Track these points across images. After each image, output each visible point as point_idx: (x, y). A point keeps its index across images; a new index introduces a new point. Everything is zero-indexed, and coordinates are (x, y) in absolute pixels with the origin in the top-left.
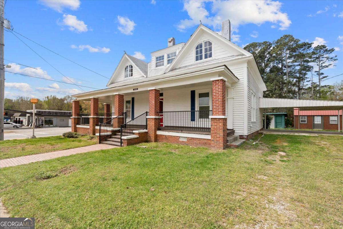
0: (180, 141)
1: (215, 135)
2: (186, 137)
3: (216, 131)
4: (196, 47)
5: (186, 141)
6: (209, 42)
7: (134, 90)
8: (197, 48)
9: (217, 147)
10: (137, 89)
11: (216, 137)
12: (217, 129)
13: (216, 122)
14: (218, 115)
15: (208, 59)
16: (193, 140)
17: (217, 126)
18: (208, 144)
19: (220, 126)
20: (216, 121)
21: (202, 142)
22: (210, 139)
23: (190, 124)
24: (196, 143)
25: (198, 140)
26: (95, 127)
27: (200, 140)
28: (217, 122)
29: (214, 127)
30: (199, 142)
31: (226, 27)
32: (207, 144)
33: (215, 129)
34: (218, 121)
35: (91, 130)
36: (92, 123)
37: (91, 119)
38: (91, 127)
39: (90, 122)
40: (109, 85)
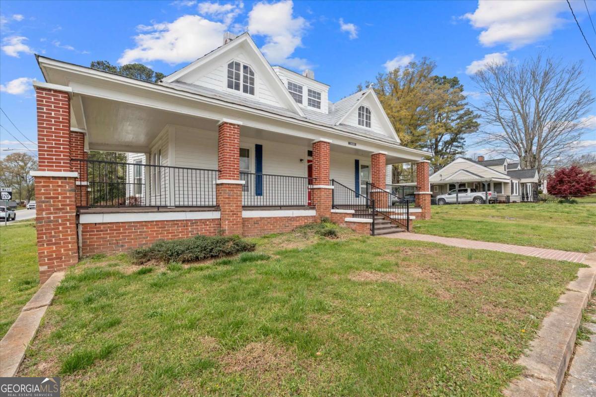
7: (349, 143)
23: (355, 201)
35: (232, 225)
36: (236, 201)
37: (235, 188)
38: (233, 214)
39: (229, 198)
40: (172, 82)
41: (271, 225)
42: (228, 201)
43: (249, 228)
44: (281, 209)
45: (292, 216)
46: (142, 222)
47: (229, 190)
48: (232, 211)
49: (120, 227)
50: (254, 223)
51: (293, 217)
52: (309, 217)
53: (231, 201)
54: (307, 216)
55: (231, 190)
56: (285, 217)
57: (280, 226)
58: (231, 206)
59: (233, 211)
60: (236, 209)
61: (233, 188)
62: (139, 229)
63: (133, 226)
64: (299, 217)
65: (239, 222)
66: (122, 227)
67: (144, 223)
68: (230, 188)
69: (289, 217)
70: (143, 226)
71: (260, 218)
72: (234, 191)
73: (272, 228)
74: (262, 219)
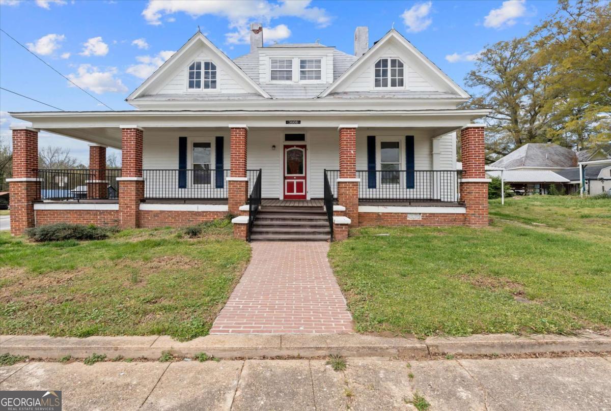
0: (410, 221)
1: (477, 207)
2: (420, 214)
3: (477, 201)
4: (377, 62)
5: (421, 219)
6: (399, 61)
7: (287, 122)
8: (378, 65)
9: (480, 224)
10: (300, 123)
11: (478, 209)
12: (480, 198)
13: (477, 188)
14: (479, 178)
15: (397, 88)
16: (434, 216)
17: (480, 193)
18: (459, 221)
19: (485, 193)
20: (478, 186)
21: (449, 219)
22: (465, 212)
24: (438, 221)
25: (443, 216)
26: (139, 205)
27: (446, 216)
28: (480, 188)
29: (475, 195)
30: (444, 219)
31: (364, 38)
32: (456, 221)
33: (477, 198)
34: (482, 186)
35: (127, 216)
36: (130, 195)
37: (129, 184)
38: (127, 207)
39: (124, 193)
40: (135, 98)
41: (173, 218)
42: (123, 195)
43: (149, 220)
44: (185, 203)
45: (196, 210)
46: (67, 210)
47: (124, 186)
48: (125, 204)
49: (55, 213)
50: (154, 216)
51: (198, 212)
52: (219, 212)
53: (125, 195)
54: (217, 212)
55: (125, 186)
56: (188, 212)
57: (182, 220)
58: (126, 200)
59: (127, 204)
60: (129, 202)
61: (127, 184)
62: (65, 215)
63: (62, 213)
64: (207, 212)
65: (132, 214)
66: (56, 213)
67: (68, 211)
68: (124, 184)
69: (193, 212)
70: (68, 213)
71: (160, 211)
72: (128, 186)
73: (173, 221)
74: (162, 212)
